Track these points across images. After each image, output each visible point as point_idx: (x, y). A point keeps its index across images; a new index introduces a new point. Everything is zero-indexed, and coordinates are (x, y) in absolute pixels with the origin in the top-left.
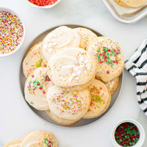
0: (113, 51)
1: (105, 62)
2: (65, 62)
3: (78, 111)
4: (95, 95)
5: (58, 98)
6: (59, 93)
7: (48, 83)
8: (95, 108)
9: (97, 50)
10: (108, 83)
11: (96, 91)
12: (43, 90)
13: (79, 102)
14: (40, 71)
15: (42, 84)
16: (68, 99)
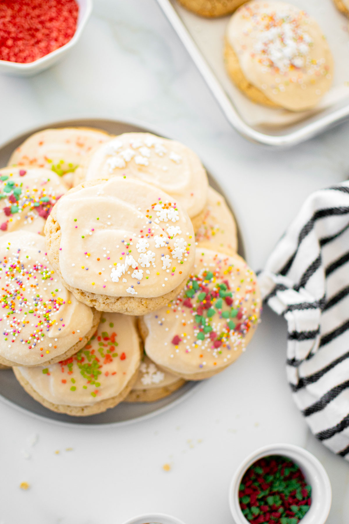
0: (235, 312)
1: (195, 314)
2: (109, 216)
3: (22, 341)
4: (97, 355)
5: (16, 264)
6: (30, 258)
7: (32, 219)
8: (64, 382)
9: (207, 270)
10: (147, 367)
11: (106, 350)
12: (8, 221)
13: (46, 324)
14: (49, 180)
15: (20, 207)
16: (33, 290)
